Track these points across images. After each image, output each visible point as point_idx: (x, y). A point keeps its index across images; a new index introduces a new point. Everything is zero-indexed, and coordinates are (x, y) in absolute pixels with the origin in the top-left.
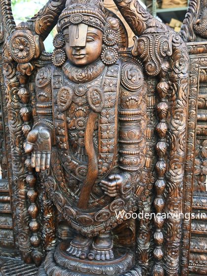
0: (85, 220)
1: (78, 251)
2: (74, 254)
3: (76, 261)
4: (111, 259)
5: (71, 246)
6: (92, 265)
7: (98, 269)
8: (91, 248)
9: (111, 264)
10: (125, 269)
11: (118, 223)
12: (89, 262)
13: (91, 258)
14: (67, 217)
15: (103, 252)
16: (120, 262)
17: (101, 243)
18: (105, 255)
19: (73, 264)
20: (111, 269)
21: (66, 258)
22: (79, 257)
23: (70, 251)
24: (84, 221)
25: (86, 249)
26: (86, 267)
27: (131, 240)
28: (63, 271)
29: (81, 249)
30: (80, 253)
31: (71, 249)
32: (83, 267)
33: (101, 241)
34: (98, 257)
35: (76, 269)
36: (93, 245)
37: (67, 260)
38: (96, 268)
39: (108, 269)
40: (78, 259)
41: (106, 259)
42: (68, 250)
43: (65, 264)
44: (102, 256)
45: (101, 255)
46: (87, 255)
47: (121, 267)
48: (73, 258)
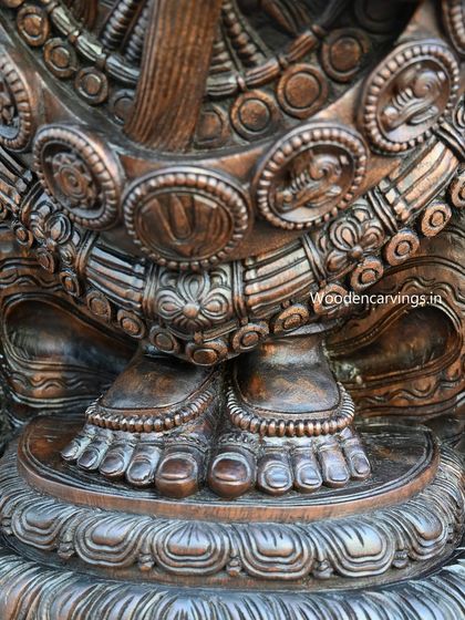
0: (192, 210)
1: (138, 449)
2: (116, 469)
3: (131, 510)
4: (354, 485)
5: (92, 430)
6: (241, 526)
7: (285, 544)
8: (219, 426)
9: (361, 509)
10: (443, 538)
11: (390, 255)
12: (221, 505)
13: (233, 479)
14: (56, 229)
15: (303, 441)
16: (413, 495)
17: (285, 392)
18: (318, 458)
19: (116, 528)
20: (372, 540)
21: (65, 499)
22: (152, 487)
23: (87, 454)
24: (182, 219)
25: (191, 432)
26: (202, 543)
27: (442, 380)
28: (51, 583)
29: (156, 436)
30: (154, 456)
31: (95, 442)
32: (181, 541)
33: (278, 382)
34: (277, 474)
35: (136, 562)
36: (234, 409)
37: (69, 511)
38: (267, 543)
39: (353, 543)
40: (145, 496)
41: (326, 485)
42: (74, 452)
43: (59, 537)
44: (302, 465)
45: (293, 462)
46: (204, 465)
47: (422, 528)
48: (108, 493)
